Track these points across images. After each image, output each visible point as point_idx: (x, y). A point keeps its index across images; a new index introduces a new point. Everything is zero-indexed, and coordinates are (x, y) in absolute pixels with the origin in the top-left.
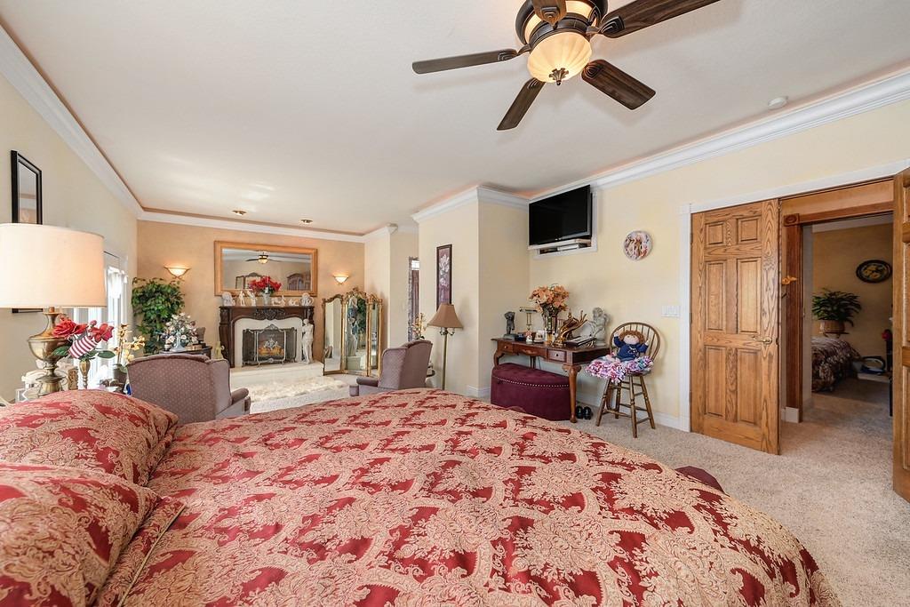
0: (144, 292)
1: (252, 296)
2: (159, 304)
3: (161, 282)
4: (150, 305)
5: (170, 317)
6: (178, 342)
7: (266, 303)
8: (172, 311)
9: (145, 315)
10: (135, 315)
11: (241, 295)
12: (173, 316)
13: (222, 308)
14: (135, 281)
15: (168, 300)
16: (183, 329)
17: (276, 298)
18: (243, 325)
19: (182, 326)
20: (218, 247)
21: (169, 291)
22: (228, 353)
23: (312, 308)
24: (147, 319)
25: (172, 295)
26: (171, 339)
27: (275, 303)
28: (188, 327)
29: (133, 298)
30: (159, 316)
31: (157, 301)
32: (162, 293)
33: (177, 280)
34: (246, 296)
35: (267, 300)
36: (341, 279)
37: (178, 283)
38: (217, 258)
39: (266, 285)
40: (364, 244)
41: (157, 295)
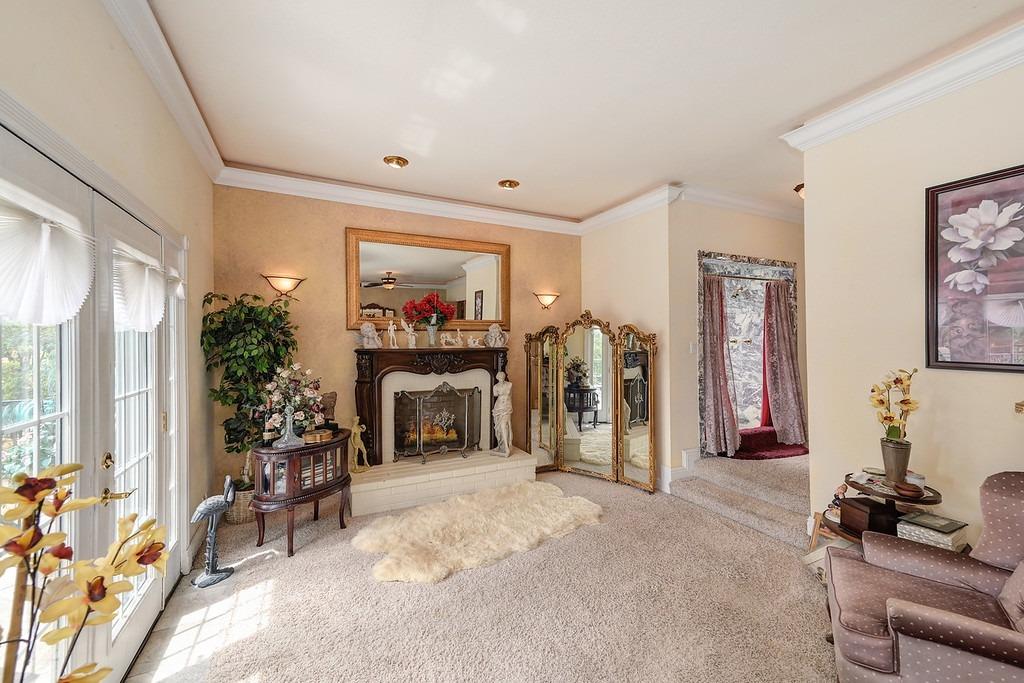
0: (224, 323)
1: (409, 329)
2: (252, 347)
3: (257, 303)
4: (236, 348)
5: (272, 371)
6: (289, 426)
7: (432, 342)
8: (276, 360)
9: (228, 368)
10: (209, 368)
11: (392, 328)
12: (279, 370)
13: (360, 353)
14: (207, 300)
15: (268, 337)
16: (298, 398)
17: (448, 334)
18: (396, 383)
19: (296, 391)
20: (352, 238)
21: (271, 319)
22: (371, 438)
23: (504, 351)
24: (229, 376)
25: (276, 328)
26: (275, 420)
27: (447, 343)
28: (308, 393)
29: (204, 334)
30: (252, 370)
31: (248, 340)
32: (259, 324)
33: (284, 298)
34: (399, 329)
35: (432, 338)
36: (548, 300)
37: (286, 304)
38: (351, 259)
39: (433, 309)
40: (580, 237)
41: (248, 327)
